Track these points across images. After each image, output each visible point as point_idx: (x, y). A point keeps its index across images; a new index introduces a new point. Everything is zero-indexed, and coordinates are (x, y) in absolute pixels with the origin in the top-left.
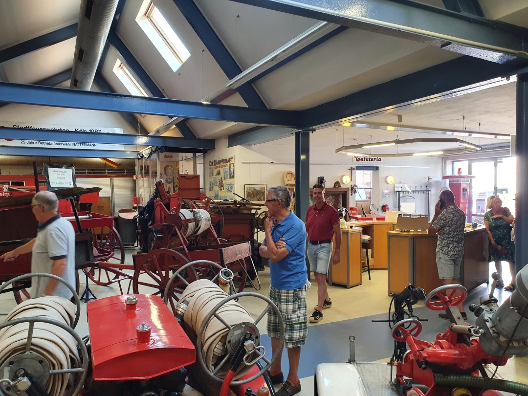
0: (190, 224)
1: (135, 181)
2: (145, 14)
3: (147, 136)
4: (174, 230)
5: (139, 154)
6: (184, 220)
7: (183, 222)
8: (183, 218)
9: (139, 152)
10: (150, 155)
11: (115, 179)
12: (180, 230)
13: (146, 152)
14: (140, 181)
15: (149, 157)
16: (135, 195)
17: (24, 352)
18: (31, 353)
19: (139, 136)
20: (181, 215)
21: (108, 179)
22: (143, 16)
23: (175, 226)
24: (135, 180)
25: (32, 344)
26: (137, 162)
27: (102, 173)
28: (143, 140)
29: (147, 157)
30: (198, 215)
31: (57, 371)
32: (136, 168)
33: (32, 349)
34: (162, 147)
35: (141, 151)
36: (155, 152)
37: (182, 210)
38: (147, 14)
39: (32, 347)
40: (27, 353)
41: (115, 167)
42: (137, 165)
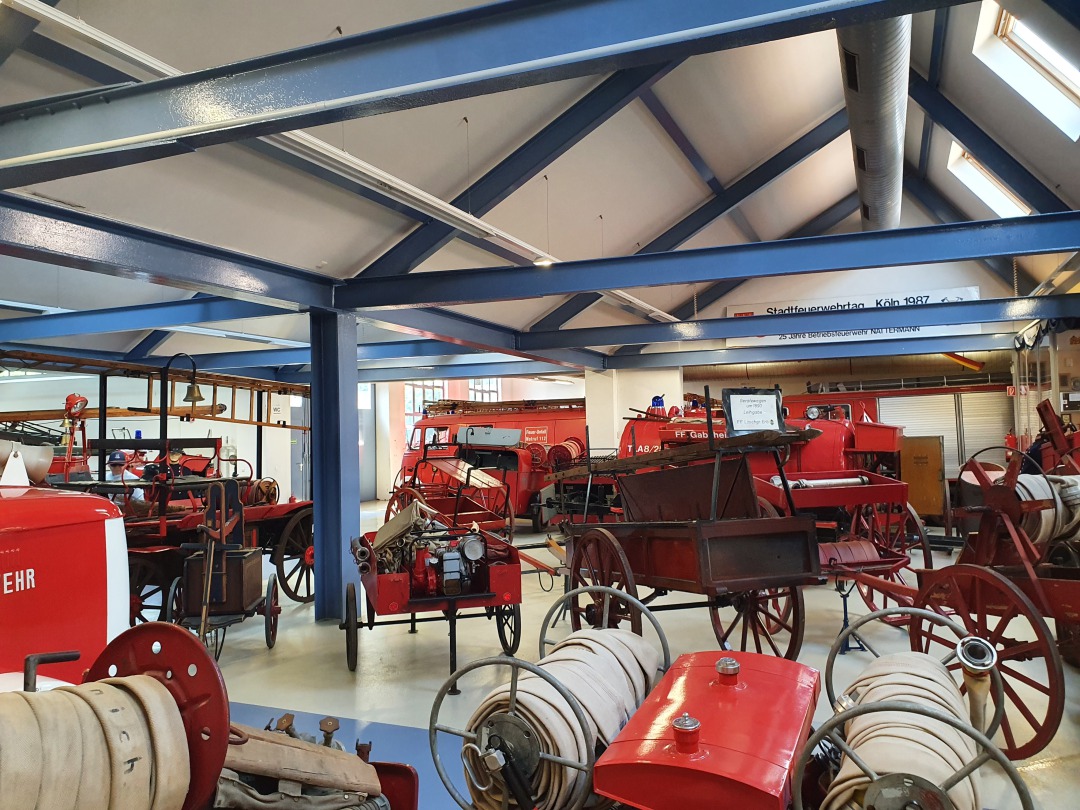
0: (1044, 513)
1: (1011, 401)
2: (996, 33)
3: (1029, 298)
4: (999, 523)
5: (1017, 338)
6: (1027, 502)
7: (1024, 506)
8: (1024, 497)
9: (1018, 335)
10: (1038, 339)
11: (965, 396)
12: (1017, 524)
13: (1029, 333)
14: (1023, 399)
15: (1035, 343)
16: (1012, 430)
17: (507, 712)
18: (516, 715)
19: (1015, 300)
20: (1019, 489)
21: (950, 397)
22: (991, 37)
23: (1005, 517)
24: (1012, 398)
25: (517, 701)
26: (1015, 357)
27: (937, 385)
28: (1021, 308)
29: (1031, 345)
30: (1072, 491)
31: (552, 756)
32: (1013, 370)
33: (517, 709)
34: (1058, 319)
35: (1020, 333)
36: (1045, 332)
37: (1023, 478)
38: (1000, 32)
39: (518, 706)
40: (510, 714)
41: (976, 368)
42: (1016, 363)
